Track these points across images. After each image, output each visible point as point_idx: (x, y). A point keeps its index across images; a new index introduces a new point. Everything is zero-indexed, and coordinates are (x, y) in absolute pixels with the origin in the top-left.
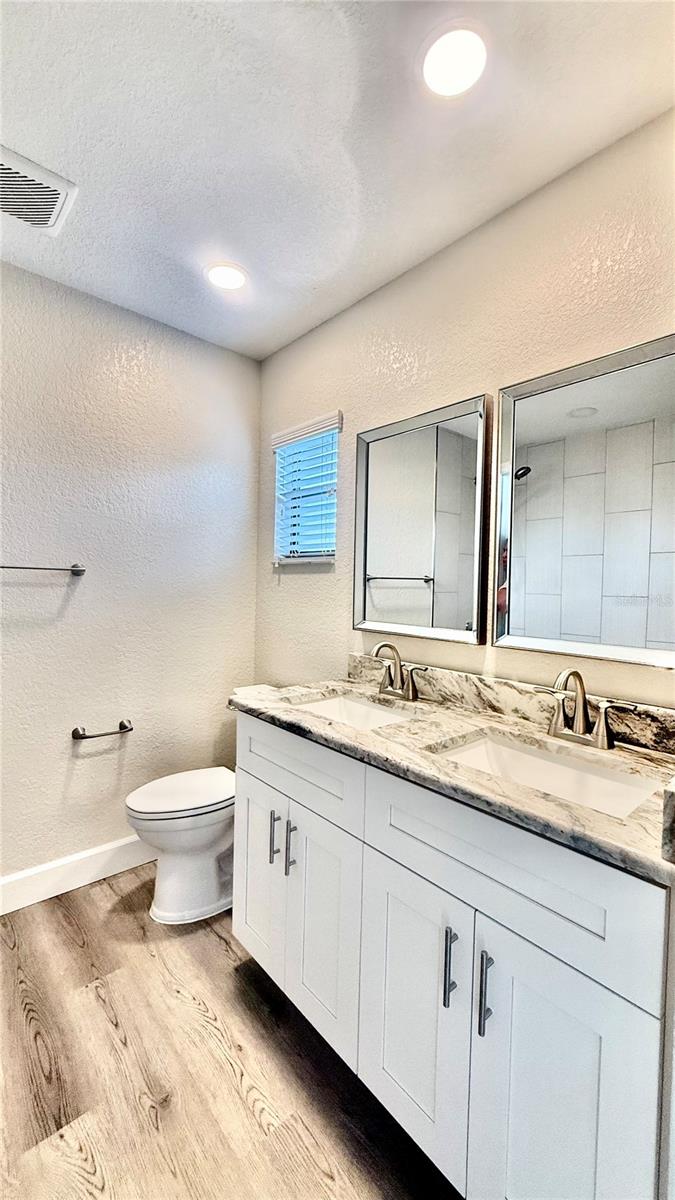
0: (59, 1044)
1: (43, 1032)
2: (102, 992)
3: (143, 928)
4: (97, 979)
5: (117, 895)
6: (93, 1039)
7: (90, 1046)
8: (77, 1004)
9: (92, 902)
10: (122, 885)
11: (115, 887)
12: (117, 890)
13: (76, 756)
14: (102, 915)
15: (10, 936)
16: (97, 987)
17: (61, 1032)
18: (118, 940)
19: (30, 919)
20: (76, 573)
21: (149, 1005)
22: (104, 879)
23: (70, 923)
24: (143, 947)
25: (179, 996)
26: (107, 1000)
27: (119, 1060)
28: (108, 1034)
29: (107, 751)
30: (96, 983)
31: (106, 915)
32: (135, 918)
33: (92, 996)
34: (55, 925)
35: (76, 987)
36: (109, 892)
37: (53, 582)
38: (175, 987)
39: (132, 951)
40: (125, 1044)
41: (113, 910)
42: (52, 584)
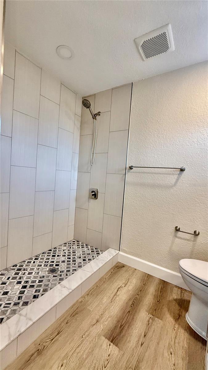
0: (130, 321)
1: (130, 313)
2: (151, 321)
3: (179, 316)
4: (153, 315)
5: (181, 296)
6: (137, 331)
7: (134, 331)
8: (143, 315)
9: (172, 291)
10: (185, 296)
11: (182, 293)
12: (182, 295)
13: (176, 236)
14: (171, 298)
15: (146, 281)
16: (151, 318)
17: (133, 318)
18: (168, 311)
19: (153, 281)
20: (182, 170)
21: (158, 343)
22: (181, 288)
23: (161, 292)
24: (174, 322)
25: (170, 355)
26: (149, 325)
27: (136, 347)
28: (141, 335)
29: (188, 240)
30: (151, 316)
31: (172, 299)
32: (180, 310)
33: (148, 318)
34: (157, 288)
35: (147, 311)
36: (179, 293)
37: (174, 173)
38: (172, 350)
39: (169, 319)
40: (142, 345)
41: (176, 300)
42: (173, 174)
